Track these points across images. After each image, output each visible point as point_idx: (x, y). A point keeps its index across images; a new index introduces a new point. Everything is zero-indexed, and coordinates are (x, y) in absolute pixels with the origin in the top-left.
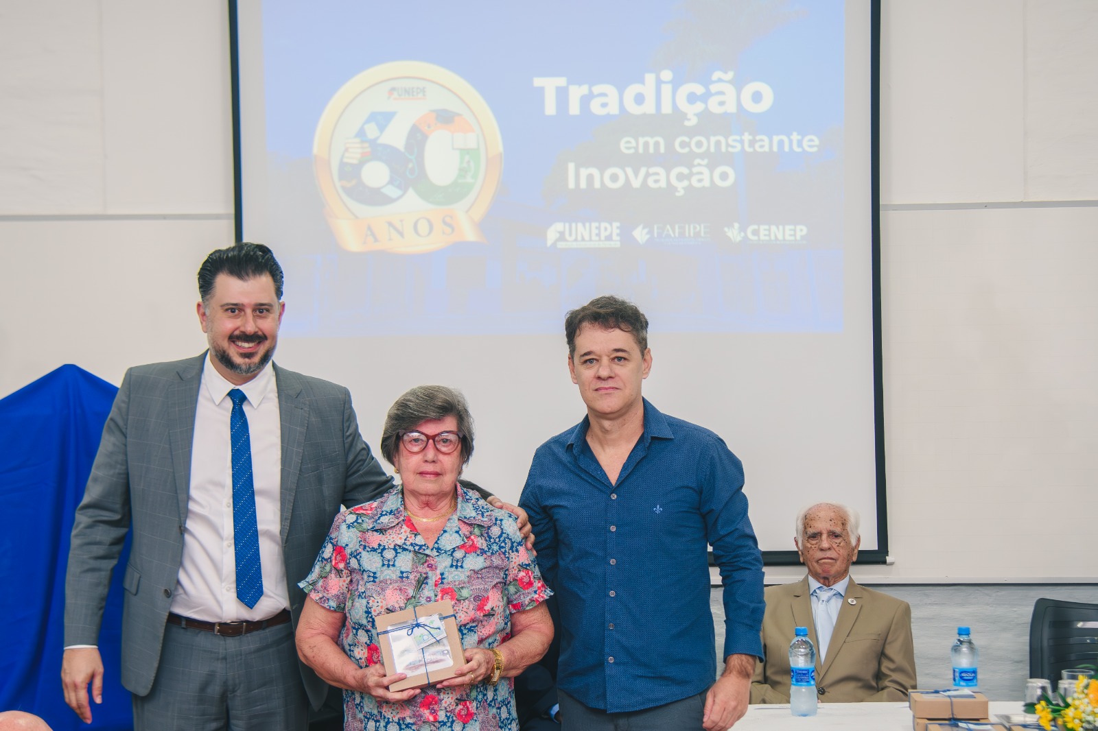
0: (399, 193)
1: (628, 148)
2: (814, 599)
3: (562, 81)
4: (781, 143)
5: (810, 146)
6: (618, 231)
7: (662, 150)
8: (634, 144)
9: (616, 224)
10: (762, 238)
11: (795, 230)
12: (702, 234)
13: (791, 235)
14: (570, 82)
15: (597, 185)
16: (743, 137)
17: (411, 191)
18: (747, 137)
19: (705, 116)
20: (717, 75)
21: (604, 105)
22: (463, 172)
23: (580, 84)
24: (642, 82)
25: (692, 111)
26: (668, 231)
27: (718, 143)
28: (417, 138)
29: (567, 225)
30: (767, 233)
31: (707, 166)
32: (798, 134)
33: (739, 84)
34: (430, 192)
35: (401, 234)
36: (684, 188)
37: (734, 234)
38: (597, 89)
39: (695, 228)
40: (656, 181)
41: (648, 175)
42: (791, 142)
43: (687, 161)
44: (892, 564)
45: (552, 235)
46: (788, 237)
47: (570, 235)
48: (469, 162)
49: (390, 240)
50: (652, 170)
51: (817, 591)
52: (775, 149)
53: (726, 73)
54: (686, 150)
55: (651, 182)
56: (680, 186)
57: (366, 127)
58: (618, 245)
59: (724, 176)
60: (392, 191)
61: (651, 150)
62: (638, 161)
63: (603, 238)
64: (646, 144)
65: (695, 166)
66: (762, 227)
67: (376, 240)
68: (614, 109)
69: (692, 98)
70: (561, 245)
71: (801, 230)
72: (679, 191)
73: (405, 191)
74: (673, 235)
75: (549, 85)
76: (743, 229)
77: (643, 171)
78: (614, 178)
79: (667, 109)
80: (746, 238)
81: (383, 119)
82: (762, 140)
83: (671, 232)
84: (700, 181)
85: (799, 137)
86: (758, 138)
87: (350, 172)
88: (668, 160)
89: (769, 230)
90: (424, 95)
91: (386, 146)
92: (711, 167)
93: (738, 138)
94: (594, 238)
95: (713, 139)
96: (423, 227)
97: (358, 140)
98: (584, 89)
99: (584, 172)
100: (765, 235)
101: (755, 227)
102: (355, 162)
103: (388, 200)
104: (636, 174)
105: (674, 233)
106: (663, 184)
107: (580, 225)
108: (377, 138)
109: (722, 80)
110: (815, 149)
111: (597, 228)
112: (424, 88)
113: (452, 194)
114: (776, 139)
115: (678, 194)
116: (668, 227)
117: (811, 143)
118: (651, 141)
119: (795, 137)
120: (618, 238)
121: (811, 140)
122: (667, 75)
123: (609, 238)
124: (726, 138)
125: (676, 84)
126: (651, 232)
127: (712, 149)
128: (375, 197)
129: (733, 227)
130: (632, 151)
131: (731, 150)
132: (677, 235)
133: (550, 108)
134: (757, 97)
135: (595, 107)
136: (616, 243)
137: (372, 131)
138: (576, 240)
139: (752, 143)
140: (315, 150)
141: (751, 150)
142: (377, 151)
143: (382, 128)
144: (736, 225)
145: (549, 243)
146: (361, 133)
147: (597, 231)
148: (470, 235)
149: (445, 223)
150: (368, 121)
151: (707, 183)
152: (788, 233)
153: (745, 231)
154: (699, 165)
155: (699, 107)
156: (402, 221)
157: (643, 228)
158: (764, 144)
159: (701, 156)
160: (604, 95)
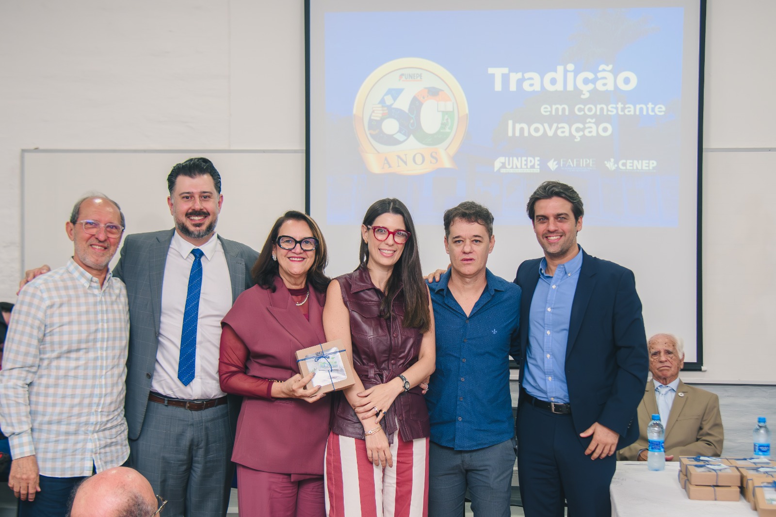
0: (404, 138)
1: (545, 112)
2: (657, 393)
3: (505, 70)
4: (641, 109)
5: (660, 112)
6: (538, 163)
7: (567, 113)
8: (549, 109)
9: (537, 159)
10: (628, 168)
11: (649, 163)
12: (591, 165)
13: (646, 167)
14: (510, 71)
15: (526, 134)
16: (618, 106)
17: (412, 137)
18: (620, 105)
19: (594, 92)
20: (602, 67)
21: (531, 85)
22: (444, 125)
23: (517, 72)
24: (556, 71)
25: (586, 89)
26: (569, 163)
27: (602, 109)
28: (416, 104)
29: (507, 159)
30: (631, 165)
31: (594, 123)
32: (652, 104)
33: (615, 73)
34: (423, 137)
35: (405, 163)
36: (579, 137)
37: (610, 165)
38: (527, 75)
39: (586, 161)
40: (563, 132)
41: (557, 128)
42: (647, 109)
43: (583, 119)
44: (705, 371)
45: (497, 164)
46: (644, 168)
47: (509, 165)
48: (447, 119)
49: (399, 166)
50: (560, 125)
51: (659, 388)
52: (638, 113)
53: (608, 65)
54: (582, 113)
55: (559, 133)
56: (578, 135)
57: (385, 97)
58: (538, 171)
59: (605, 129)
60: (400, 137)
61: (560, 113)
62: (552, 119)
63: (529, 167)
64: (557, 109)
65: (587, 123)
66: (629, 161)
67: (390, 166)
68: (537, 88)
69: (586, 81)
70: (503, 171)
71: (653, 163)
72: (577, 139)
73: (408, 137)
74: (572, 166)
75: (498, 72)
76: (616, 162)
77: (555, 125)
78: (537, 130)
79: (570, 87)
80: (618, 167)
81: (395, 93)
82: (629, 108)
83: (571, 164)
84: (590, 132)
85: (653, 106)
86: (627, 106)
87: (376, 125)
88: (571, 119)
89: (633, 163)
90: (421, 78)
91: (397, 110)
92: (597, 124)
93: (614, 106)
94: (524, 166)
95: (599, 107)
96: (419, 159)
97: (380, 106)
98: (519, 75)
99: (518, 126)
100: (630, 166)
101: (624, 161)
102: (378, 119)
103: (398, 142)
104: (550, 128)
105: (573, 164)
106: (567, 134)
107: (515, 159)
108: (392, 104)
109: (605, 69)
110: (662, 113)
111: (525, 160)
112: (421, 74)
113: (437, 139)
114: (638, 107)
115: (576, 140)
116: (570, 160)
117: (660, 110)
118: (560, 107)
119: (650, 106)
120: (539, 167)
121: (660, 108)
122: (571, 67)
123: (533, 167)
124: (607, 106)
125: (576, 73)
126: (559, 164)
127: (598, 113)
128: (390, 141)
129: (610, 161)
130: (548, 113)
131: (609, 113)
132: (575, 165)
133: (498, 87)
134: (627, 81)
135: (526, 86)
136: (537, 170)
137: (389, 100)
138: (512, 168)
139: (623, 109)
140: (354, 112)
141: (622, 113)
142: (391, 112)
143: (395, 99)
144: (612, 160)
145: (496, 169)
146: (382, 102)
147: (525, 163)
148: (447, 164)
149: (432, 156)
150: (387, 94)
151: (594, 134)
152: (644, 165)
153: (618, 164)
154: (590, 122)
155: (591, 86)
156: (406, 155)
157: (554, 161)
158: (631, 110)
159: (591, 117)
160: (531, 79)
